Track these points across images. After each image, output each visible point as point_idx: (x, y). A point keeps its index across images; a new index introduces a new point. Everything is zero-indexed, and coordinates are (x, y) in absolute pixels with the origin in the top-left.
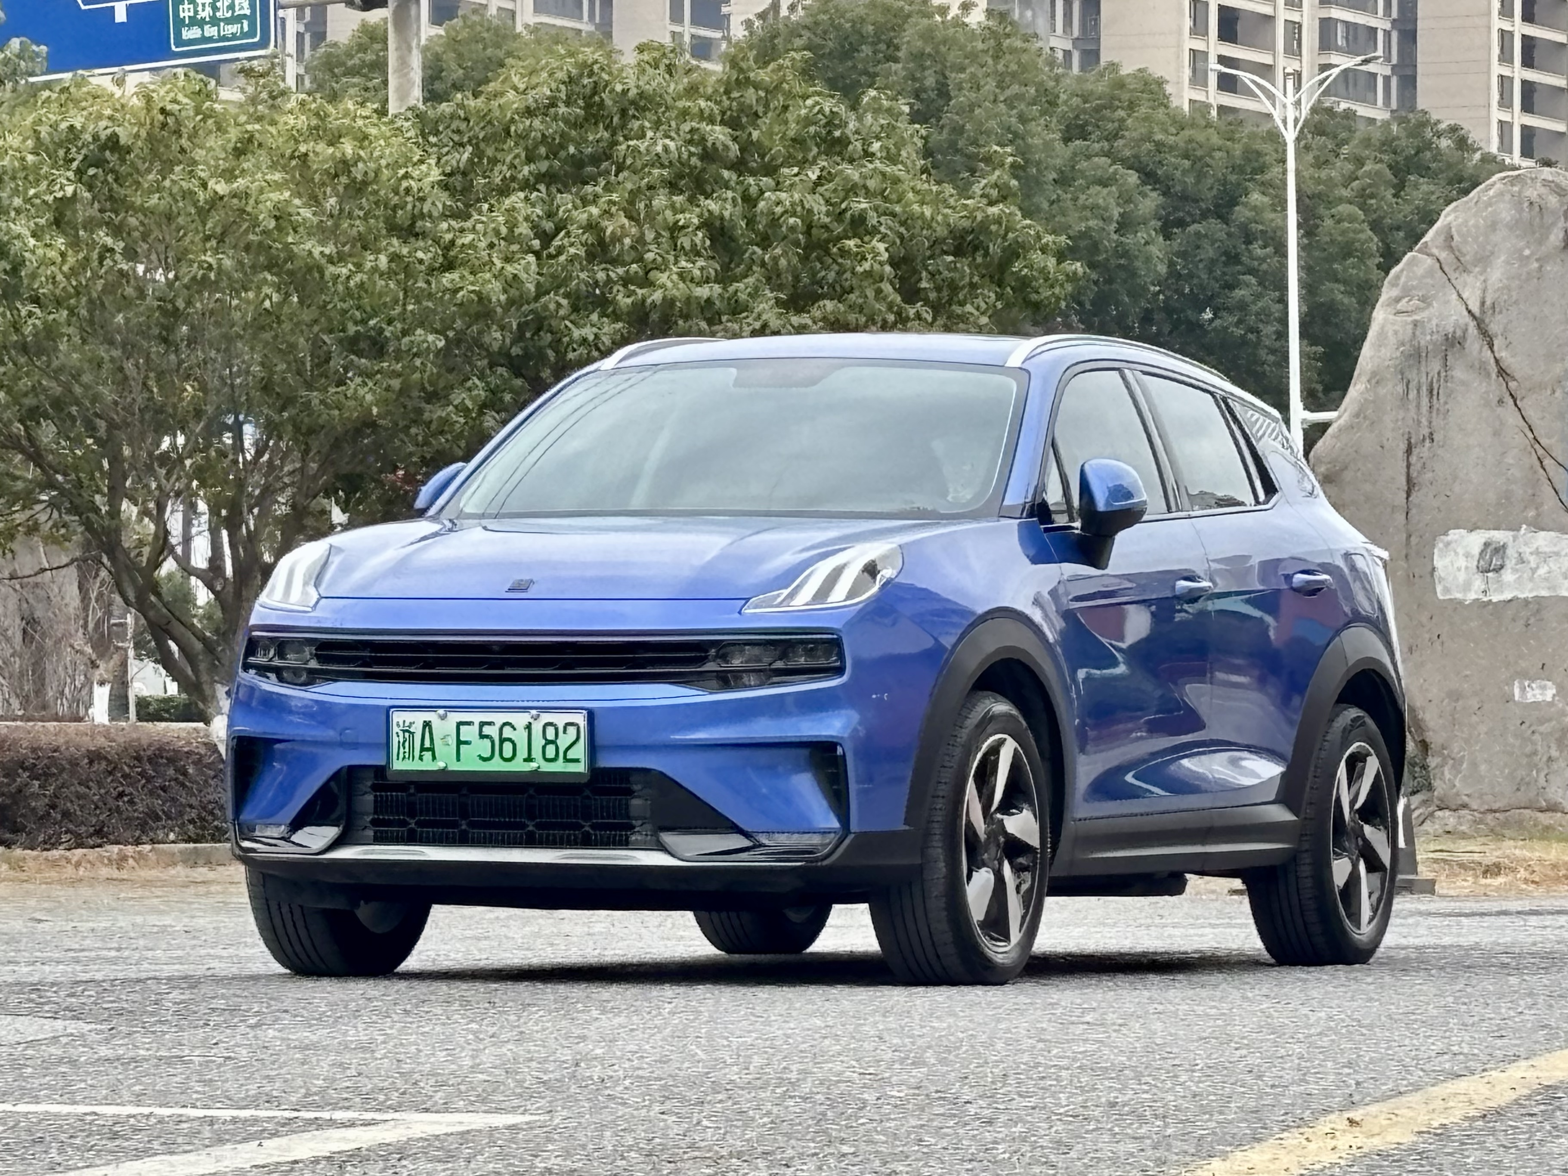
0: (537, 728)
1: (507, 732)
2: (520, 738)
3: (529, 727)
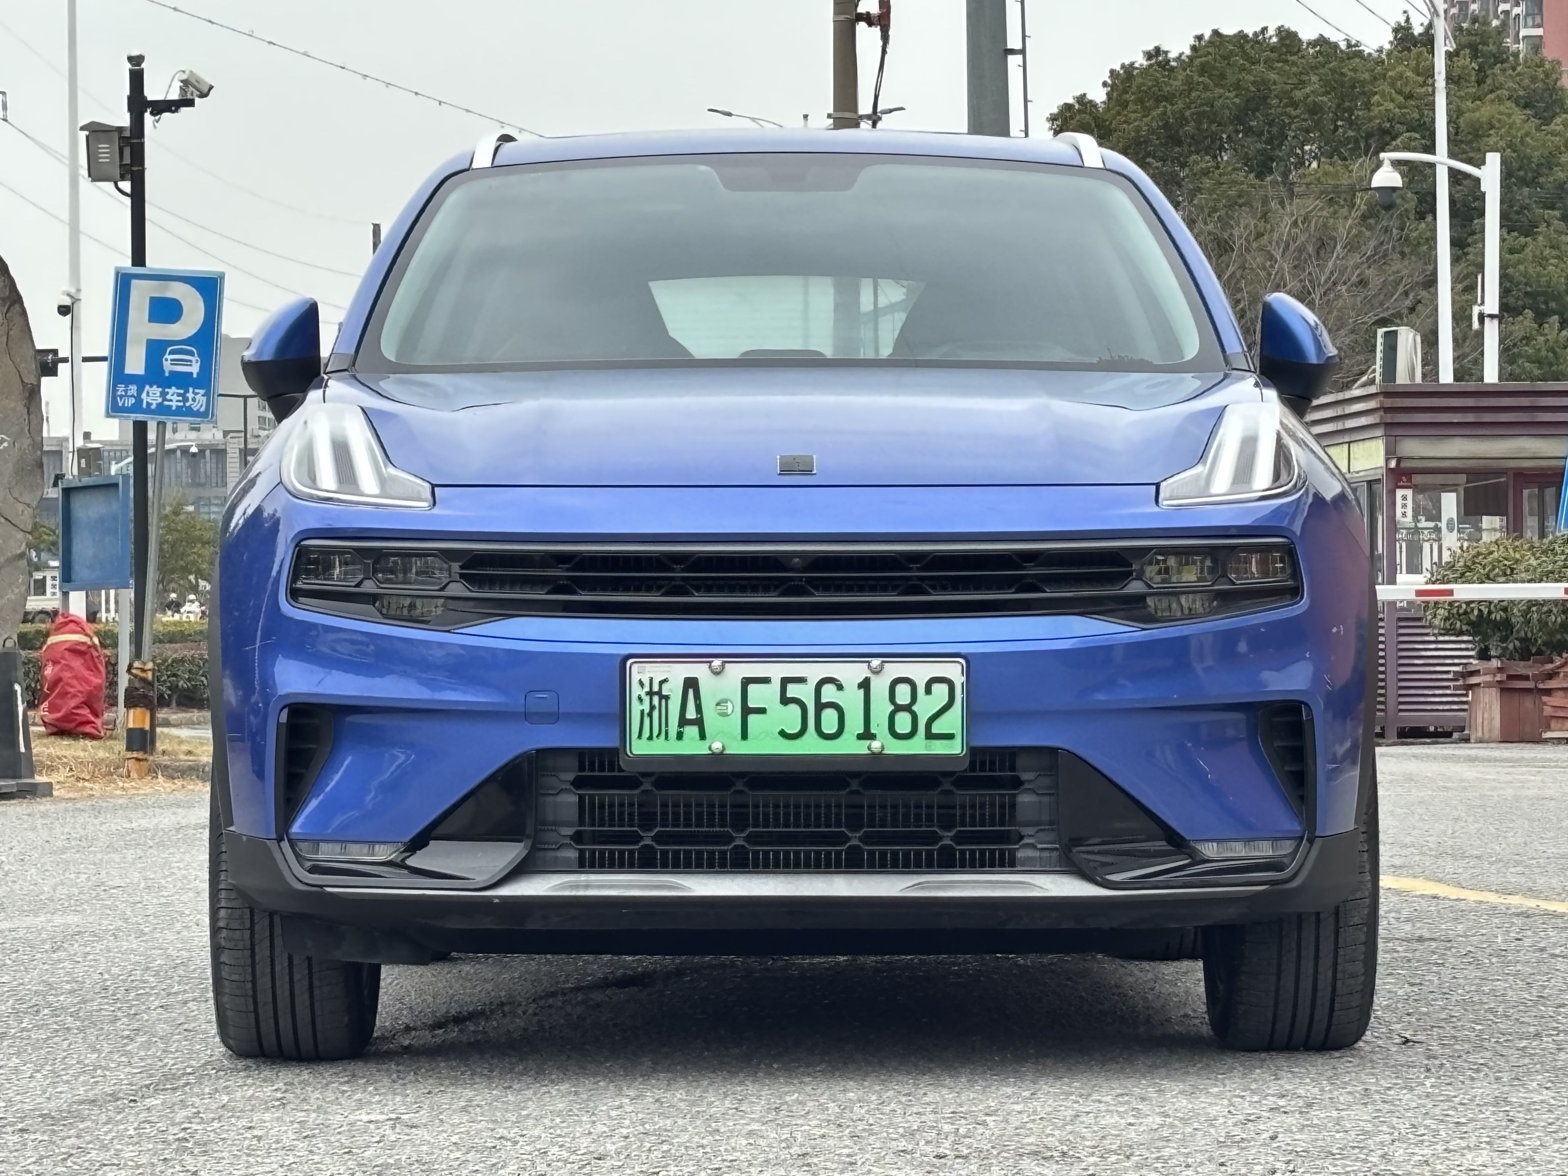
0: (880, 687)
1: (829, 693)
2: (852, 699)
3: (865, 685)
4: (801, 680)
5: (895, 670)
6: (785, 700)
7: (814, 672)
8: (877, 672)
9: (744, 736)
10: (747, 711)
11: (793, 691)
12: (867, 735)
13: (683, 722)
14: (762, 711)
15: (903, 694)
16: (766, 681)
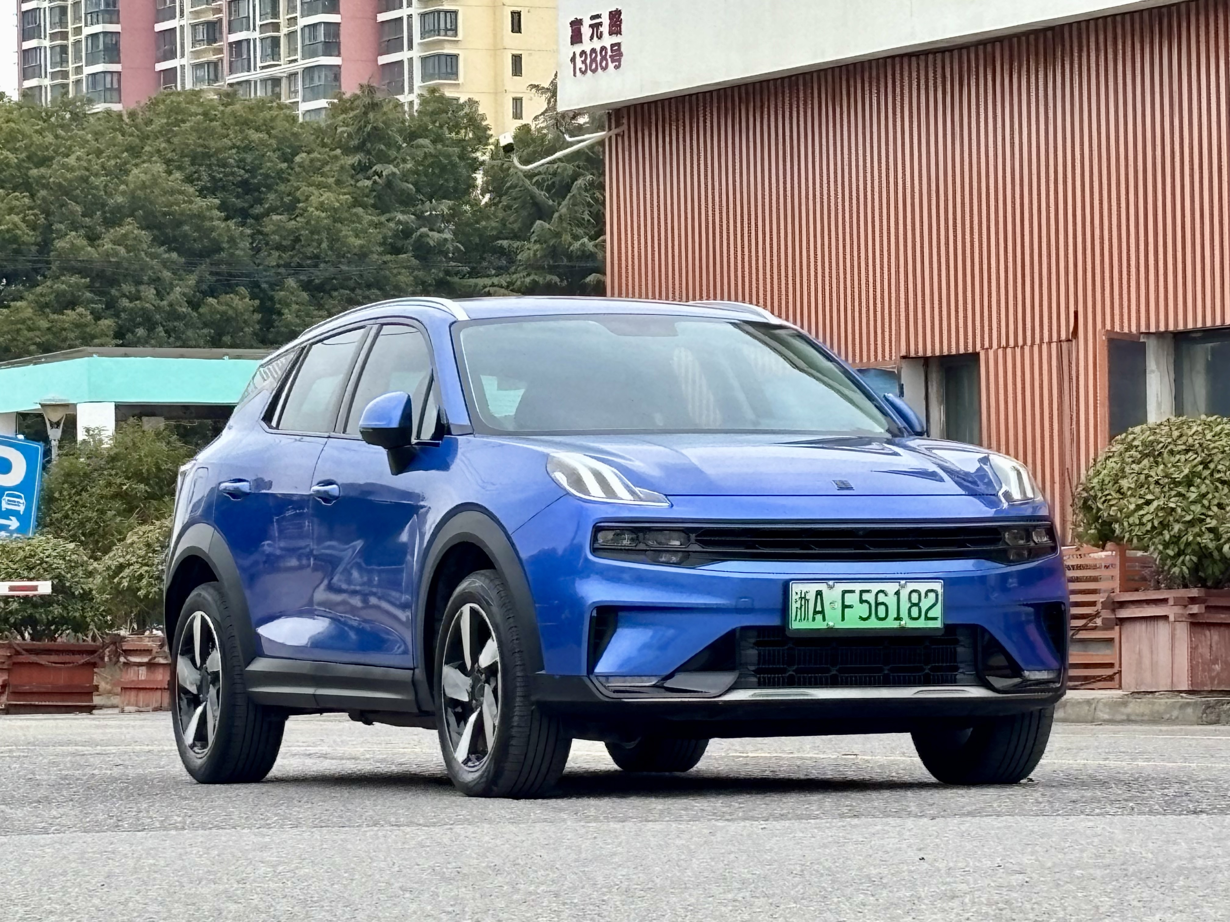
0: (904, 594)
1: (881, 598)
2: (891, 601)
3: (897, 593)
4: (868, 591)
5: (912, 586)
6: (862, 601)
7: (875, 587)
8: (903, 587)
9: (843, 619)
10: (844, 607)
11: (865, 596)
12: (898, 618)
13: (815, 612)
14: (850, 607)
15: (915, 598)
16: (852, 592)
